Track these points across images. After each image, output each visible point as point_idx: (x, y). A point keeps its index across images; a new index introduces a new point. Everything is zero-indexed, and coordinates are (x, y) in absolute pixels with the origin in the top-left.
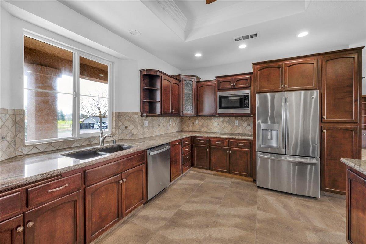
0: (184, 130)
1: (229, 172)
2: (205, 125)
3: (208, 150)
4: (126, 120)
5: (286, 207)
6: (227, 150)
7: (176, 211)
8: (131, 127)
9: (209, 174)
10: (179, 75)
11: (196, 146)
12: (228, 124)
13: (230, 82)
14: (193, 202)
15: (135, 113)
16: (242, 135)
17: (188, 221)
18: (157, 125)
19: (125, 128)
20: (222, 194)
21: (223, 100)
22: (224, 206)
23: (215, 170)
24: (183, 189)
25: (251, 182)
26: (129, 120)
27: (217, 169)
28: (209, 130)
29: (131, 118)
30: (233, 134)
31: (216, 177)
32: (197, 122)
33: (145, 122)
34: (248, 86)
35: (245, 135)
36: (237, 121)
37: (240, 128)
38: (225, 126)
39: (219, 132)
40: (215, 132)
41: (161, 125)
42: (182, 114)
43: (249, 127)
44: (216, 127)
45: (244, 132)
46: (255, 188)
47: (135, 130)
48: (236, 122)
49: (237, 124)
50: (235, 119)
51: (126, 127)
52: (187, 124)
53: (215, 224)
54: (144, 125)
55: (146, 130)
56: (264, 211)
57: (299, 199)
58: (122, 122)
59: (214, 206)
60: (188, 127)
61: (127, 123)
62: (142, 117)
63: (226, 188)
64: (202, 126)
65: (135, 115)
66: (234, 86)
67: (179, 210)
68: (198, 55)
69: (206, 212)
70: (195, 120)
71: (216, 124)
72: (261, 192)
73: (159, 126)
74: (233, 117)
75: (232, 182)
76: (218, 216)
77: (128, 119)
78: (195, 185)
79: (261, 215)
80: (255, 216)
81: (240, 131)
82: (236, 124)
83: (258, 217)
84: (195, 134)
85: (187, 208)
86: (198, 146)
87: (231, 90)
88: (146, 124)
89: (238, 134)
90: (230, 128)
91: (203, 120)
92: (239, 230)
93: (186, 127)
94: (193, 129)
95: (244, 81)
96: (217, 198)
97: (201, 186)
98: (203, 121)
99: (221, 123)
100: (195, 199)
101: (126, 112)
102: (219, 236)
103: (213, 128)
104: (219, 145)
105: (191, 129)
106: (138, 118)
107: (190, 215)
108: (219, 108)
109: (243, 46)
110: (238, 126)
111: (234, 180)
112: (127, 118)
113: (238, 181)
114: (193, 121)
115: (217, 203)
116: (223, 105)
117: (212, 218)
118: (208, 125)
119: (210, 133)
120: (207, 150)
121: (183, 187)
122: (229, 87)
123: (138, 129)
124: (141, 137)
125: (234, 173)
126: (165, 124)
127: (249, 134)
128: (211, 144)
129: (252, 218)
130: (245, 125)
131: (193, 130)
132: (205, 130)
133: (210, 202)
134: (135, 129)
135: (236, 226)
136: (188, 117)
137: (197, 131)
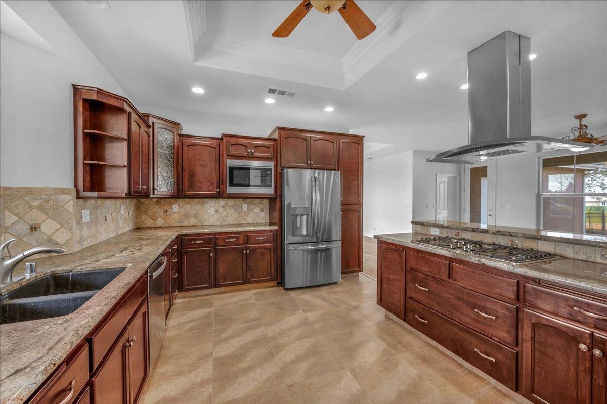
0: (143, 226)
1: (246, 281)
2: (192, 213)
3: (212, 254)
4: (31, 207)
5: (323, 299)
6: (243, 249)
7: (212, 362)
8: (48, 227)
9: (213, 294)
10: (148, 116)
11: (186, 252)
12: (232, 210)
13: (246, 146)
14: (226, 340)
15: (63, 191)
16: (253, 225)
17: (243, 364)
18: (102, 218)
19: (29, 230)
20: (254, 314)
21: (235, 172)
22: (269, 324)
23: (223, 285)
24: (190, 330)
25: (274, 286)
26: (41, 208)
27: (227, 283)
28: (200, 221)
29: (51, 203)
30: (240, 225)
31: (226, 295)
32: (175, 208)
33: (83, 211)
34: (270, 157)
35: (258, 224)
36: (246, 205)
37: (251, 215)
38: (227, 213)
39: (219, 224)
40: (212, 224)
41: (109, 217)
42: (153, 194)
43: (262, 213)
44: (213, 215)
45: (256, 221)
46: (284, 291)
47: (63, 232)
48: (245, 207)
49: (247, 210)
50: (243, 203)
51: (34, 228)
52: (150, 212)
53: (278, 348)
54: (82, 218)
55: (85, 232)
56: (311, 311)
57: (327, 289)
58: (17, 215)
59: (258, 330)
60: (154, 219)
61: (36, 216)
62: (78, 200)
63: (253, 304)
64: (186, 216)
65: (63, 196)
66: (252, 153)
67: (215, 359)
68: (198, 90)
69: (256, 343)
70: (171, 205)
71: (212, 211)
72: (293, 294)
73: (106, 220)
74: (240, 200)
75: (254, 295)
76: (273, 338)
77: (40, 205)
78: (207, 317)
79: (311, 316)
80: (307, 319)
81: (250, 220)
82: (244, 210)
83: (311, 319)
84: (185, 230)
85: (224, 350)
86: (189, 252)
87: (247, 158)
88: (86, 216)
89: (249, 225)
90: (236, 215)
91: (187, 205)
92: (306, 340)
93: (149, 219)
94: (165, 223)
95: (265, 149)
96: (253, 320)
97: (216, 315)
98: (188, 207)
99: (222, 209)
100: (224, 335)
101: (32, 188)
102: (293, 357)
103: (207, 218)
104: (231, 244)
105: (160, 222)
106: (69, 202)
107: (239, 356)
108: (229, 186)
109: (270, 100)
110: (248, 213)
111: (254, 291)
112: (35, 204)
113: (259, 290)
114: (166, 208)
115: (259, 326)
116: (235, 182)
117: (269, 345)
118: (198, 214)
119: (202, 226)
120: (209, 254)
121: (187, 327)
122: (245, 153)
123: (71, 229)
124: (77, 248)
125: (254, 281)
126: (114, 215)
127: (262, 223)
128: (216, 244)
129: (305, 323)
130: (257, 210)
131: (166, 225)
132: (193, 221)
133: (250, 328)
134: (62, 229)
135: (300, 338)
136: (155, 200)
137: (175, 225)
